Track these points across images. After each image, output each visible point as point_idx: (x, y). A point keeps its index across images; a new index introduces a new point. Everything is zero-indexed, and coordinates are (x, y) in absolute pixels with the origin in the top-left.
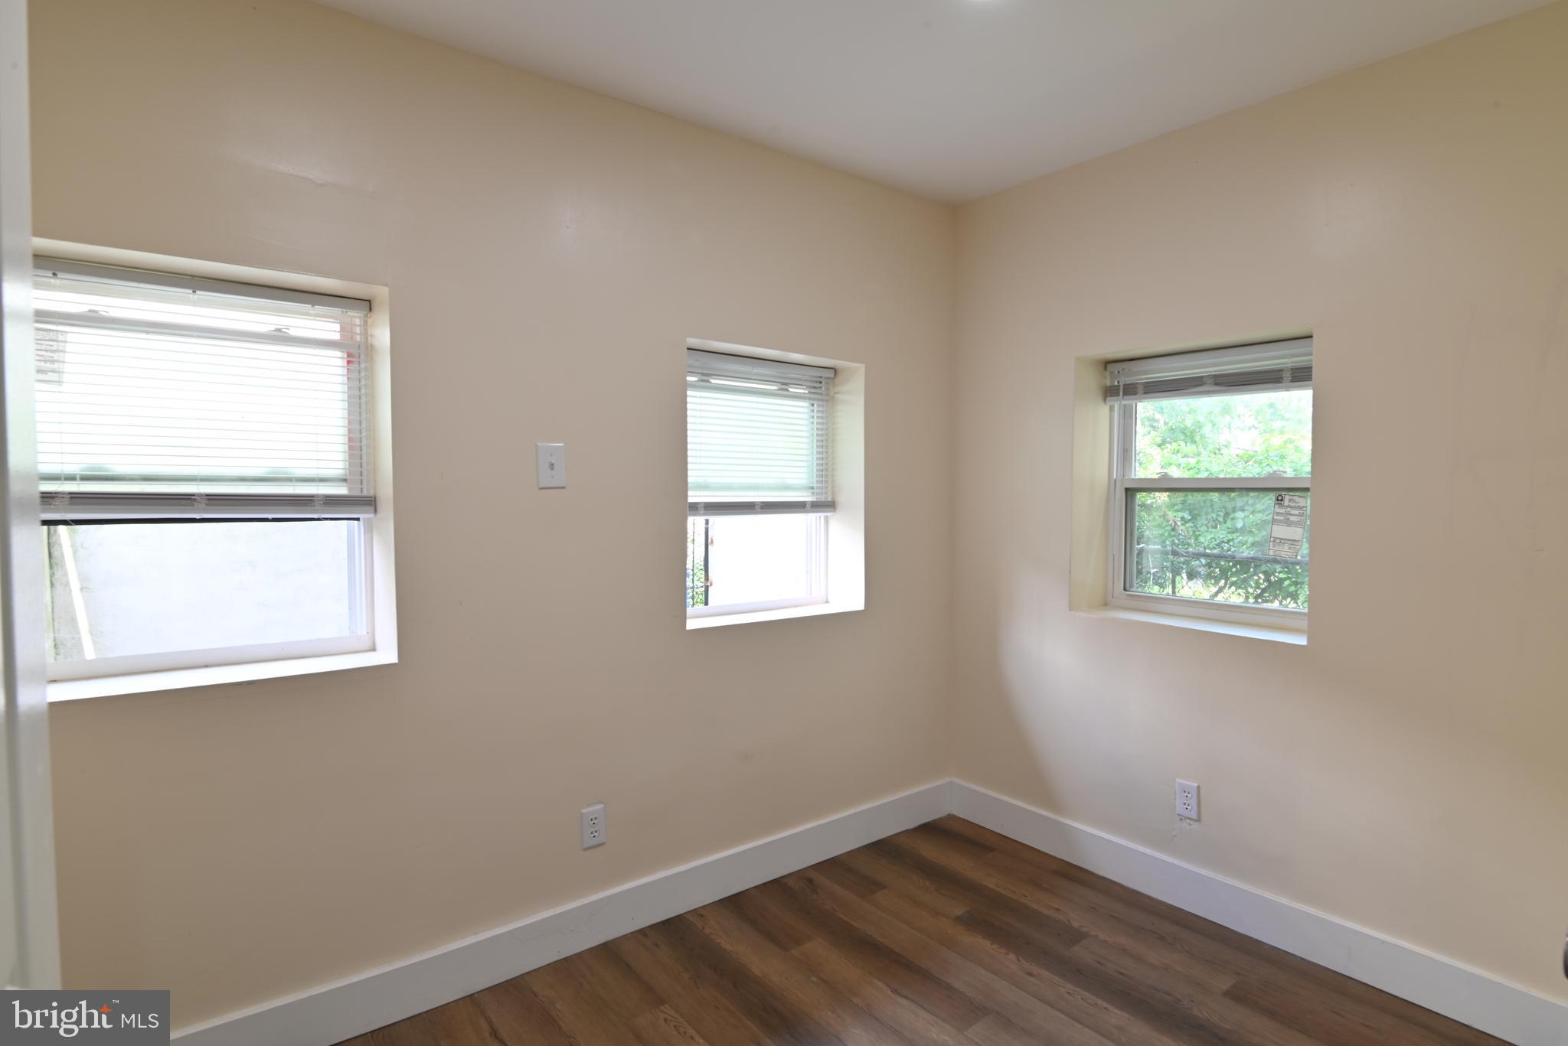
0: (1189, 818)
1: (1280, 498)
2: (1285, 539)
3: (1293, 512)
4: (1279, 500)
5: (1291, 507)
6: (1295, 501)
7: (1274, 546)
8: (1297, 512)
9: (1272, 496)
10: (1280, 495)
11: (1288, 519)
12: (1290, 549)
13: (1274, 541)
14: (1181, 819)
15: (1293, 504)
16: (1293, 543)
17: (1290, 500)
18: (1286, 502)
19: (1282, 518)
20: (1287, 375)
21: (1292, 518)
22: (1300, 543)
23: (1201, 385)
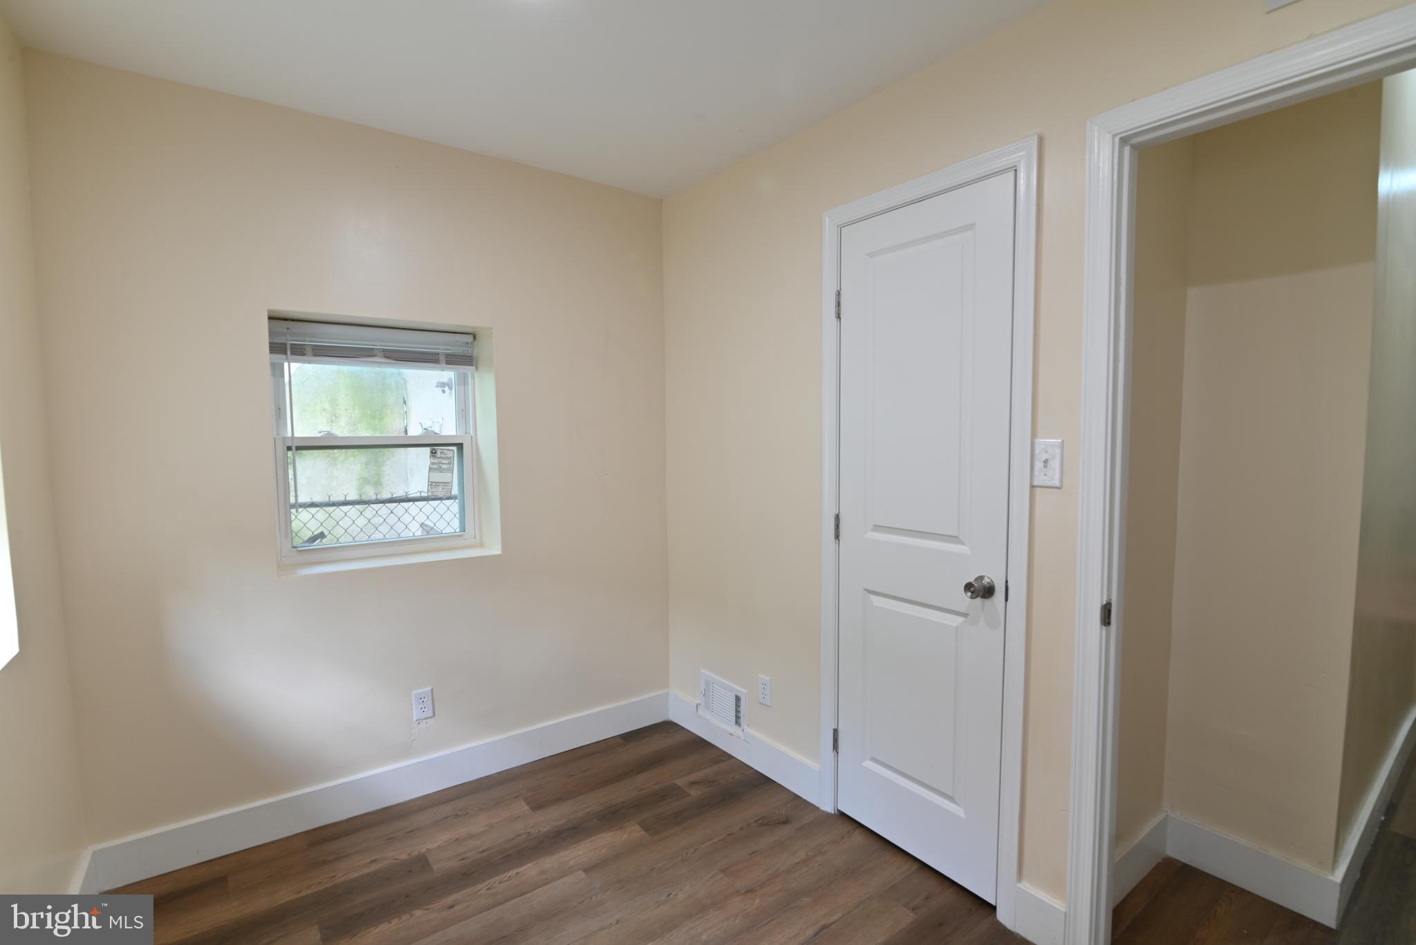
0: (424, 719)
1: (434, 451)
2: (438, 482)
3: (444, 461)
4: (433, 453)
5: (442, 458)
6: (445, 454)
7: (431, 488)
8: (446, 462)
9: (428, 450)
10: (434, 449)
11: (441, 467)
12: (443, 489)
13: (431, 485)
14: (419, 723)
15: (443, 456)
16: (445, 484)
17: (441, 453)
18: (438, 454)
19: (436, 466)
20: (442, 358)
21: (443, 466)
22: (450, 484)
23: (373, 356)
